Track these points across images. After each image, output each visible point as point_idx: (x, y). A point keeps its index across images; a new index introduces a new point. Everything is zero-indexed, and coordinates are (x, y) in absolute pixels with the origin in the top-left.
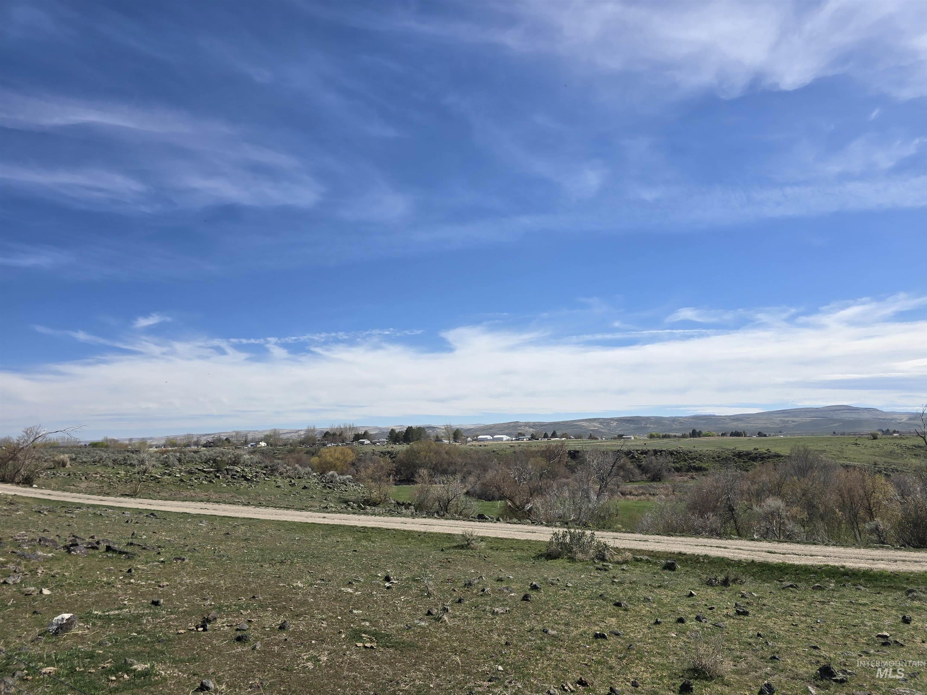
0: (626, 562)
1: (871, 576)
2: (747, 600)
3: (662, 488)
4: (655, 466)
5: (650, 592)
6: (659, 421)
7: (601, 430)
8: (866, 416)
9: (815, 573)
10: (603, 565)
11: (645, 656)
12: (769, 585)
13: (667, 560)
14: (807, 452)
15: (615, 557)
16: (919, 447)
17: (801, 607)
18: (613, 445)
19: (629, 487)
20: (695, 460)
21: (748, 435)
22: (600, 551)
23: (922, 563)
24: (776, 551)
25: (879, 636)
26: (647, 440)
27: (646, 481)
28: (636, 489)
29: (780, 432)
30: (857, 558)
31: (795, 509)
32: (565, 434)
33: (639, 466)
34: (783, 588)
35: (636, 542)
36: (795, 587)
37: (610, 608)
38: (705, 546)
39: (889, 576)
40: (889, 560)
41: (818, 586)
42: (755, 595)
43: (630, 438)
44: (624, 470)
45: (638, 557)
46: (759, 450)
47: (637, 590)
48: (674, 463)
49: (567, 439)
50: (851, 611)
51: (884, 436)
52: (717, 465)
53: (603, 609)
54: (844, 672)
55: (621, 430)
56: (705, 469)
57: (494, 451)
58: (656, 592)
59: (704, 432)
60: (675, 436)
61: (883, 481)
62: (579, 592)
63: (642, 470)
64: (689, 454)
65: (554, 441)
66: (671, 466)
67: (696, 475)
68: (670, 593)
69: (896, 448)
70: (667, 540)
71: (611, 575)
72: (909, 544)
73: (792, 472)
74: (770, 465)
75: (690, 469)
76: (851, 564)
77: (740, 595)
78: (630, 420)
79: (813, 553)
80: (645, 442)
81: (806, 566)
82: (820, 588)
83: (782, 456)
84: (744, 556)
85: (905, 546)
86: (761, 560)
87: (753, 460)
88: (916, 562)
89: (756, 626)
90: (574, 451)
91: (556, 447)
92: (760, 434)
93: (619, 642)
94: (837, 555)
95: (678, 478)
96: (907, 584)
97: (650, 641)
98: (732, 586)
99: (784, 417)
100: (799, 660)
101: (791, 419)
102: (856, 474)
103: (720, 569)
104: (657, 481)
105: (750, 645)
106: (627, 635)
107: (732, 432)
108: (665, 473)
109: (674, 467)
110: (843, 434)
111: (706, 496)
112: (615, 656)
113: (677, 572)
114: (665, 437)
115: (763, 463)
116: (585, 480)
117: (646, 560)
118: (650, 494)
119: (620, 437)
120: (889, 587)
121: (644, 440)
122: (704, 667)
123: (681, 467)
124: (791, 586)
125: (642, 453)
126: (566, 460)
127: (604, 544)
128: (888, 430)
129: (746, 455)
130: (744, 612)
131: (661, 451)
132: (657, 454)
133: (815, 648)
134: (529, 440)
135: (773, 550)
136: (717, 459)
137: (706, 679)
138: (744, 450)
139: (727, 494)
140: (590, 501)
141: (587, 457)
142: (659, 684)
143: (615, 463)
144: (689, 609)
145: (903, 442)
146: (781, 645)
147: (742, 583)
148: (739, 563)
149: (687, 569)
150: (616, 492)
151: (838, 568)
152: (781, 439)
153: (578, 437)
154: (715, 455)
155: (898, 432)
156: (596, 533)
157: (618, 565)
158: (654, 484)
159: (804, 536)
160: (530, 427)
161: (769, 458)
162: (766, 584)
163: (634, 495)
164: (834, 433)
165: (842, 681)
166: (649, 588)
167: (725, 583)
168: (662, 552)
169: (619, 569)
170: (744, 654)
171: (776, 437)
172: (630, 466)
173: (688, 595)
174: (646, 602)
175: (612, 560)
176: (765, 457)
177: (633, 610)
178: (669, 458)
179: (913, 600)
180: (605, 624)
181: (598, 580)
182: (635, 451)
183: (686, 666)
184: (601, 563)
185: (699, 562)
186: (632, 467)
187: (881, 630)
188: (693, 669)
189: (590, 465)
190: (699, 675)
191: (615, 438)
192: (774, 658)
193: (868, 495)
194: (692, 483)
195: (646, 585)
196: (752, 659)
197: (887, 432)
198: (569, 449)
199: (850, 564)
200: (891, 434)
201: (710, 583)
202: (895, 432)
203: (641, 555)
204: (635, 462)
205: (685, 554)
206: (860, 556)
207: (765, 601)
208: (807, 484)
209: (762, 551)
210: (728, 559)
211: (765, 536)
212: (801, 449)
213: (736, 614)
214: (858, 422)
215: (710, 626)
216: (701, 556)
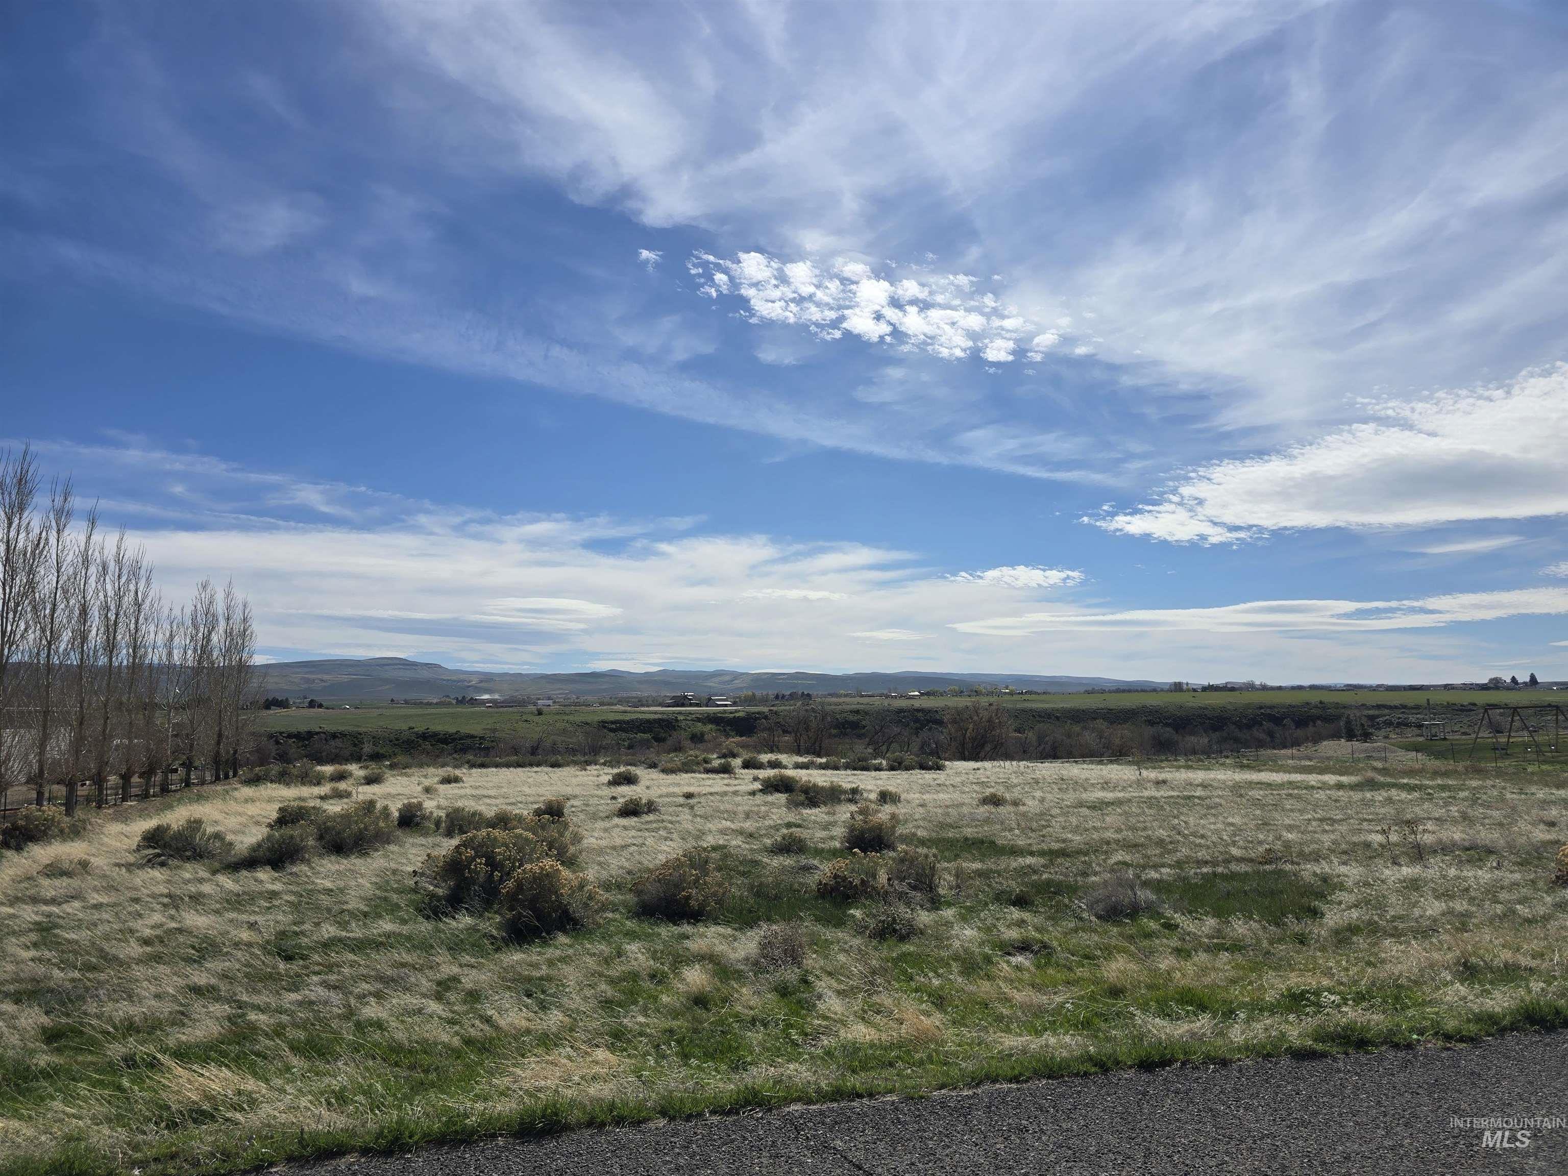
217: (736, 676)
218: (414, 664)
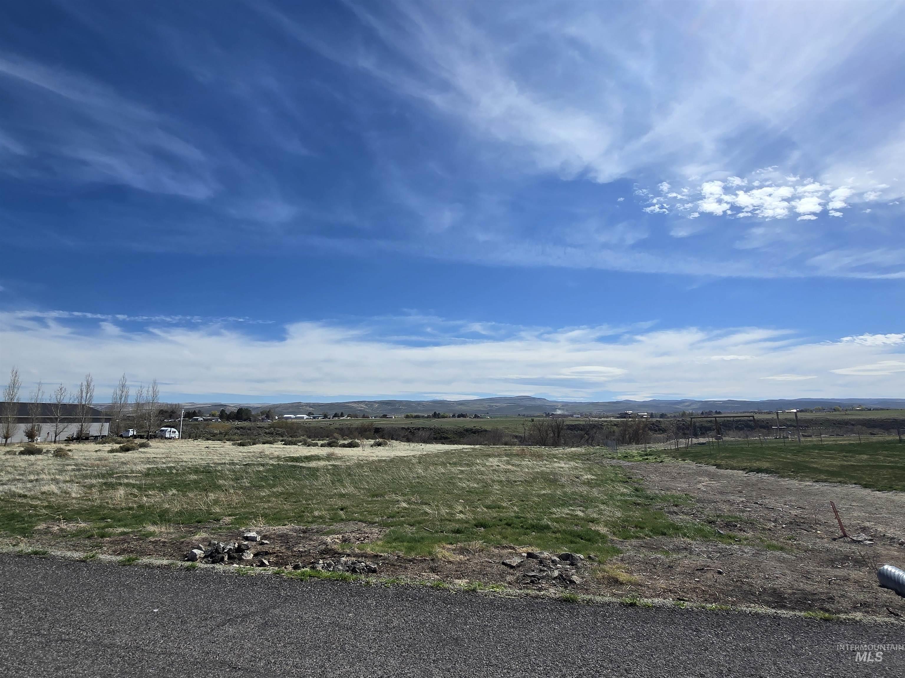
6: (408, 404)
7: (366, 410)
21: (469, 417)
43: (392, 417)
55: (383, 411)
57: (321, 428)
59: (442, 415)
60: (424, 417)
78: (387, 403)
92: (476, 416)
99: (491, 403)
101: (495, 404)
107: (459, 414)
114: (417, 417)
119: (385, 416)
129: (470, 430)
134: (323, 418)
160: (311, 407)
161: (481, 432)
164: (519, 415)
217: (693, 402)
218: (534, 398)
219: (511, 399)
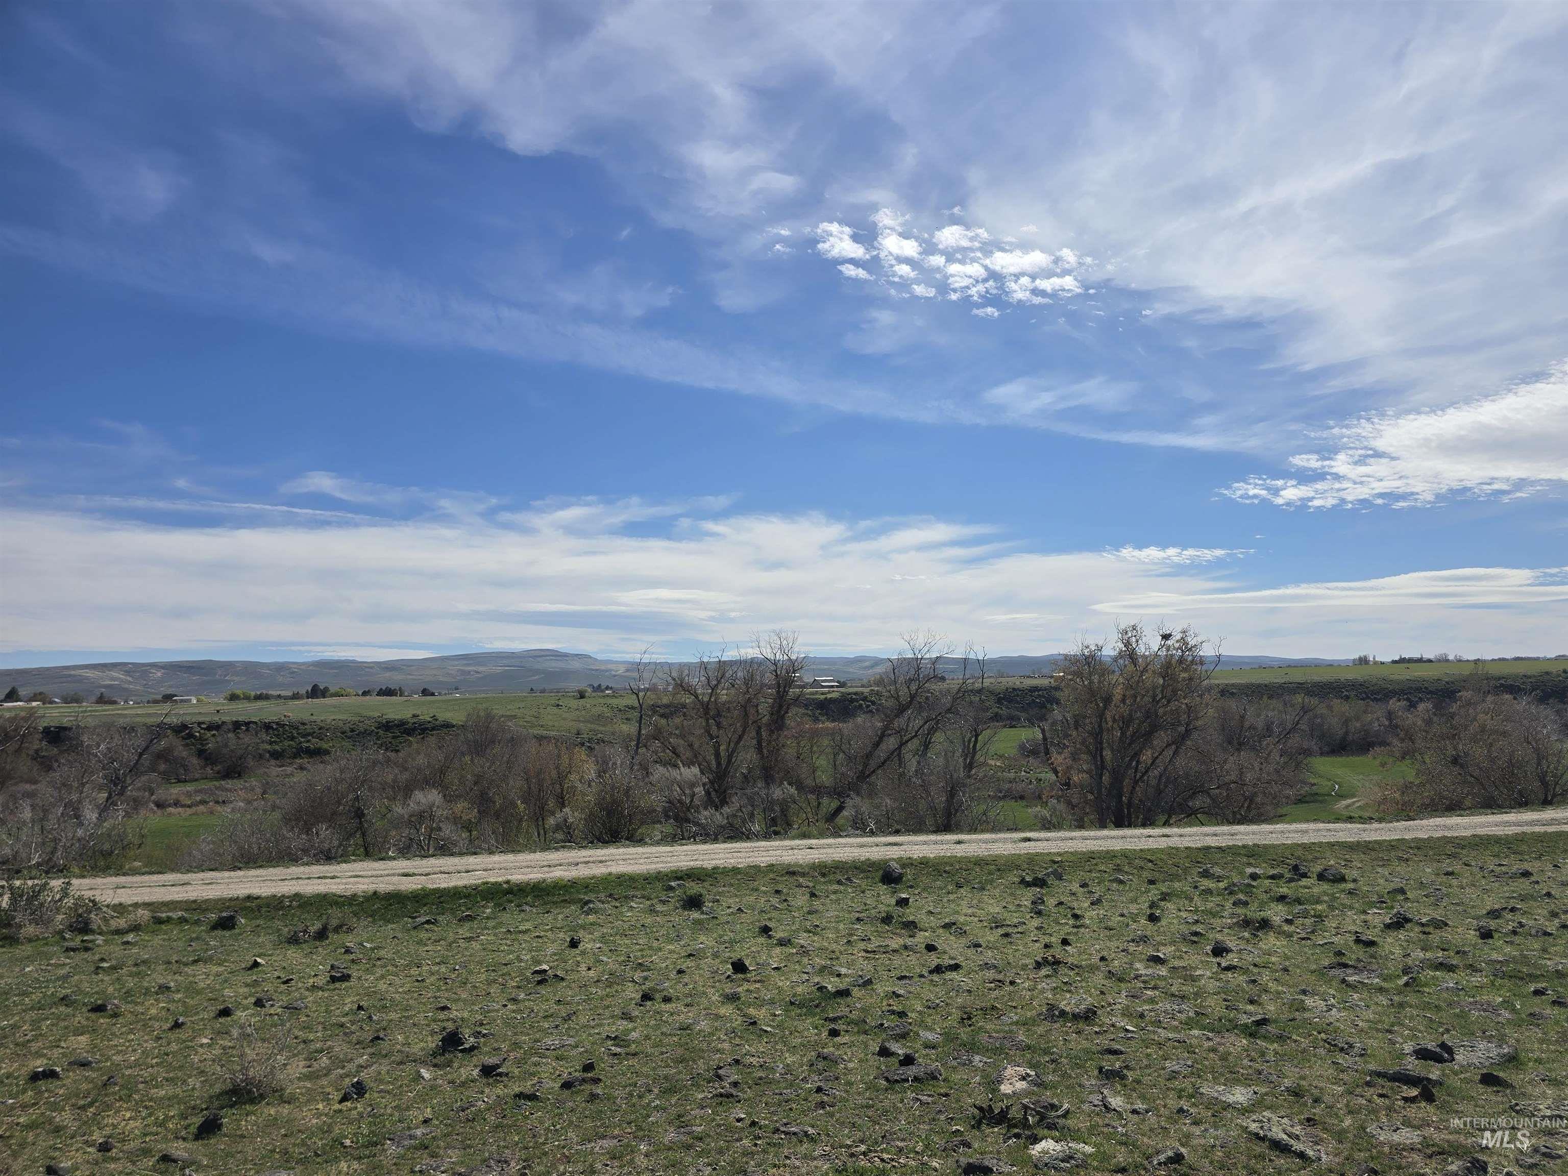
0: (135, 928)
1: (542, 890)
2: (352, 957)
3: (241, 789)
4: (232, 751)
5: (175, 974)
6: (250, 669)
7: (126, 686)
8: (576, 665)
9: (467, 896)
10: (83, 941)
11: (138, 1091)
12: (393, 926)
13: (221, 912)
14: (489, 717)
15: (112, 922)
16: (633, 708)
17: (435, 952)
18: (149, 715)
19: (176, 791)
20: (310, 738)
21: (406, 694)
22: (80, 916)
23: (608, 863)
24: (416, 871)
25: (536, 972)
26: (223, 705)
27: (211, 779)
28: (189, 795)
29: (457, 689)
30: (528, 867)
31: (460, 806)
32: (41, 694)
33: (201, 753)
34: (415, 928)
35: (163, 889)
36: (433, 923)
37: (80, 1019)
38: (298, 878)
39: (565, 886)
40: (569, 864)
41: (467, 916)
42: (368, 945)
43: (190, 700)
44: (167, 760)
45: (164, 915)
46: (421, 717)
47: (148, 975)
48: (271, 743)
49: (44, 704)
50: (506, 944)
51: (594, 694)
52: (347, 744)
53: (62, 1024)
54: (477, 1034)
55: (171, 687)
56: (327, 752)
58: (186, 972)
59: (332, 690)
60: (279, 696)
61: (584, 757)
62: (11, 1000)
63: (206, 759)
64: (301, 727)
65: (9, 709)
66: (265, 750)
67: (308, 762)
68: (215, 969)
69: (606, 710)
70: (230, 878)
71: (97, 957)
72: (599, 840)
73: (464, 748)
74: (432, 740)
75: (300, 752)
76: (519, 877)
77: (343, 950)
78: (192, 667)
79: (471, 868)
80: (218, 708)
81: (455, 888)
82: (470, 918)
83: (453, 726)
84: (363, 886)
85: (592, 842)
86: (390, 888)
87: (409, 734)
88: (601, 862)
89: (359, 995)
90: (56, 727)
91: (12, 720)
92: (425, 692)
93: (86, 1078)
94: (502, 865)
95: (274, 770)
96: (586, 893)
97: (154, 1061)
98: (333, 937)
99: (465, 665)
100: (415, 1033)
101: (475, 668)
102: (551, 747)
103: (318, 914)
104: (233, 778)
105: (342, 1026)
106: (106, 1061)
107: (381, 689)
108: (251, 763)
109: (269, 752)
110: (543, 691)
111: (320, 798)
112: (73, 1106)
113: (237, 931)
114: (259, 698)
115: (423, 738)
116: (76, 784)
117: (179, 918)
118: (217, 802)
119: (168, 698)
120: (563, 901)
121: (217, 704)
122: (248, 1081)
123: (283, 751)
124: (428, 922)
125: (210, 728)
126: (35, 747)
127: (90, 900)
128: (600, 686)
129: (398, 726)
130: (343, 976)
131: (247, 724)
132: (240, 729)
133: (444, 1008)
135: (411, 871)
136: (350, 734)
137: (253, 1101)
138: (397, 717)
139: (355, 791)
140: (81, 824)
141: (85, 738)
142: (157, 1135)
143: (147, 747)
144: (246, 990)
145: (614, 702)
146: (393, 1016)
147: (350, 930)
148: (351, 900)
149: (258, 922)
150: (146, 802)
151: (500, 885)
152: (456, 700)
153: (71, 699)
154: (346, 728)
155: (611, 688)
156: (75, 881)
157: (116, 937)
158: (229, 784)
159: (463, 844)
161: (433, 729)
162: (390, 926)
163: (183, 806)
164: (532, 690)
165: (472, 1048)
166: (175, 967)
167: (321, 935)
168: (214, 900)
169: (117, 944)
170: (329, 1043)
171: (449, 697)
172: (181, 751)
173: (248, 966)
174: (163, 993)
175: (104, 928)
176: (427, 729)
177: (131, 1012)
178: (263, 735)
179: (588, 914)
180: (61, 1051)
181: (62, 972)
182: (196, 725)
183: (218, 1088)
184: (79, 938)
185: (282, 908)
186: (185, 754)
187: (539, 963)
188: (230, 1090)
189: (89, 753)
190: (239, 1098)
191: (156, 702)
192: (378, 1038)
193: (562, 778)
194: (299, 778)
195: (169, 963)
196: (340, 1048)
197: (598, 689)
198: (46, 724)
199: (517, 877)
200: (603, 691)
201: (293, 940)
202: (607, 688)
203: (170, 910)
204: (193, 744)
205: (258, 898)
206: (533, 864)
207: (382, 953)
208: (482, 767)
209: (394, 875)
210: (335, 895)
211: (405, 852)
212: (482, 714)
213: (328, 982)
214: (566, 674)
215: (279, 1010)
216: (288, 897)
217: (874, 661)
219: (511, 656)
